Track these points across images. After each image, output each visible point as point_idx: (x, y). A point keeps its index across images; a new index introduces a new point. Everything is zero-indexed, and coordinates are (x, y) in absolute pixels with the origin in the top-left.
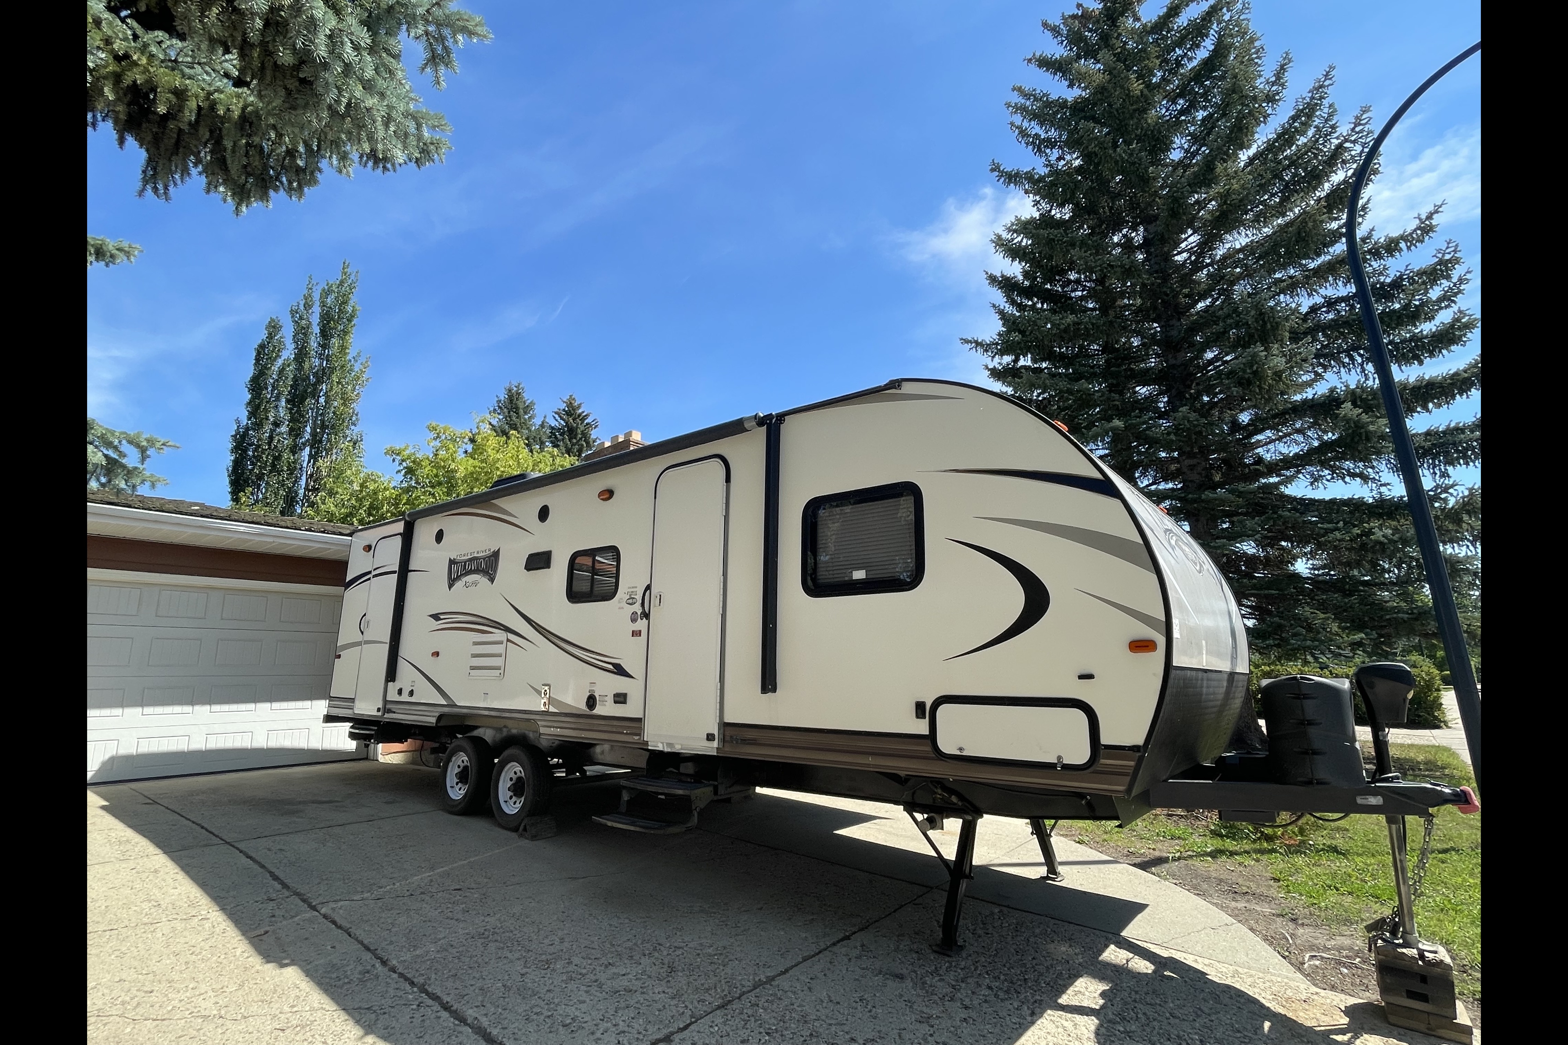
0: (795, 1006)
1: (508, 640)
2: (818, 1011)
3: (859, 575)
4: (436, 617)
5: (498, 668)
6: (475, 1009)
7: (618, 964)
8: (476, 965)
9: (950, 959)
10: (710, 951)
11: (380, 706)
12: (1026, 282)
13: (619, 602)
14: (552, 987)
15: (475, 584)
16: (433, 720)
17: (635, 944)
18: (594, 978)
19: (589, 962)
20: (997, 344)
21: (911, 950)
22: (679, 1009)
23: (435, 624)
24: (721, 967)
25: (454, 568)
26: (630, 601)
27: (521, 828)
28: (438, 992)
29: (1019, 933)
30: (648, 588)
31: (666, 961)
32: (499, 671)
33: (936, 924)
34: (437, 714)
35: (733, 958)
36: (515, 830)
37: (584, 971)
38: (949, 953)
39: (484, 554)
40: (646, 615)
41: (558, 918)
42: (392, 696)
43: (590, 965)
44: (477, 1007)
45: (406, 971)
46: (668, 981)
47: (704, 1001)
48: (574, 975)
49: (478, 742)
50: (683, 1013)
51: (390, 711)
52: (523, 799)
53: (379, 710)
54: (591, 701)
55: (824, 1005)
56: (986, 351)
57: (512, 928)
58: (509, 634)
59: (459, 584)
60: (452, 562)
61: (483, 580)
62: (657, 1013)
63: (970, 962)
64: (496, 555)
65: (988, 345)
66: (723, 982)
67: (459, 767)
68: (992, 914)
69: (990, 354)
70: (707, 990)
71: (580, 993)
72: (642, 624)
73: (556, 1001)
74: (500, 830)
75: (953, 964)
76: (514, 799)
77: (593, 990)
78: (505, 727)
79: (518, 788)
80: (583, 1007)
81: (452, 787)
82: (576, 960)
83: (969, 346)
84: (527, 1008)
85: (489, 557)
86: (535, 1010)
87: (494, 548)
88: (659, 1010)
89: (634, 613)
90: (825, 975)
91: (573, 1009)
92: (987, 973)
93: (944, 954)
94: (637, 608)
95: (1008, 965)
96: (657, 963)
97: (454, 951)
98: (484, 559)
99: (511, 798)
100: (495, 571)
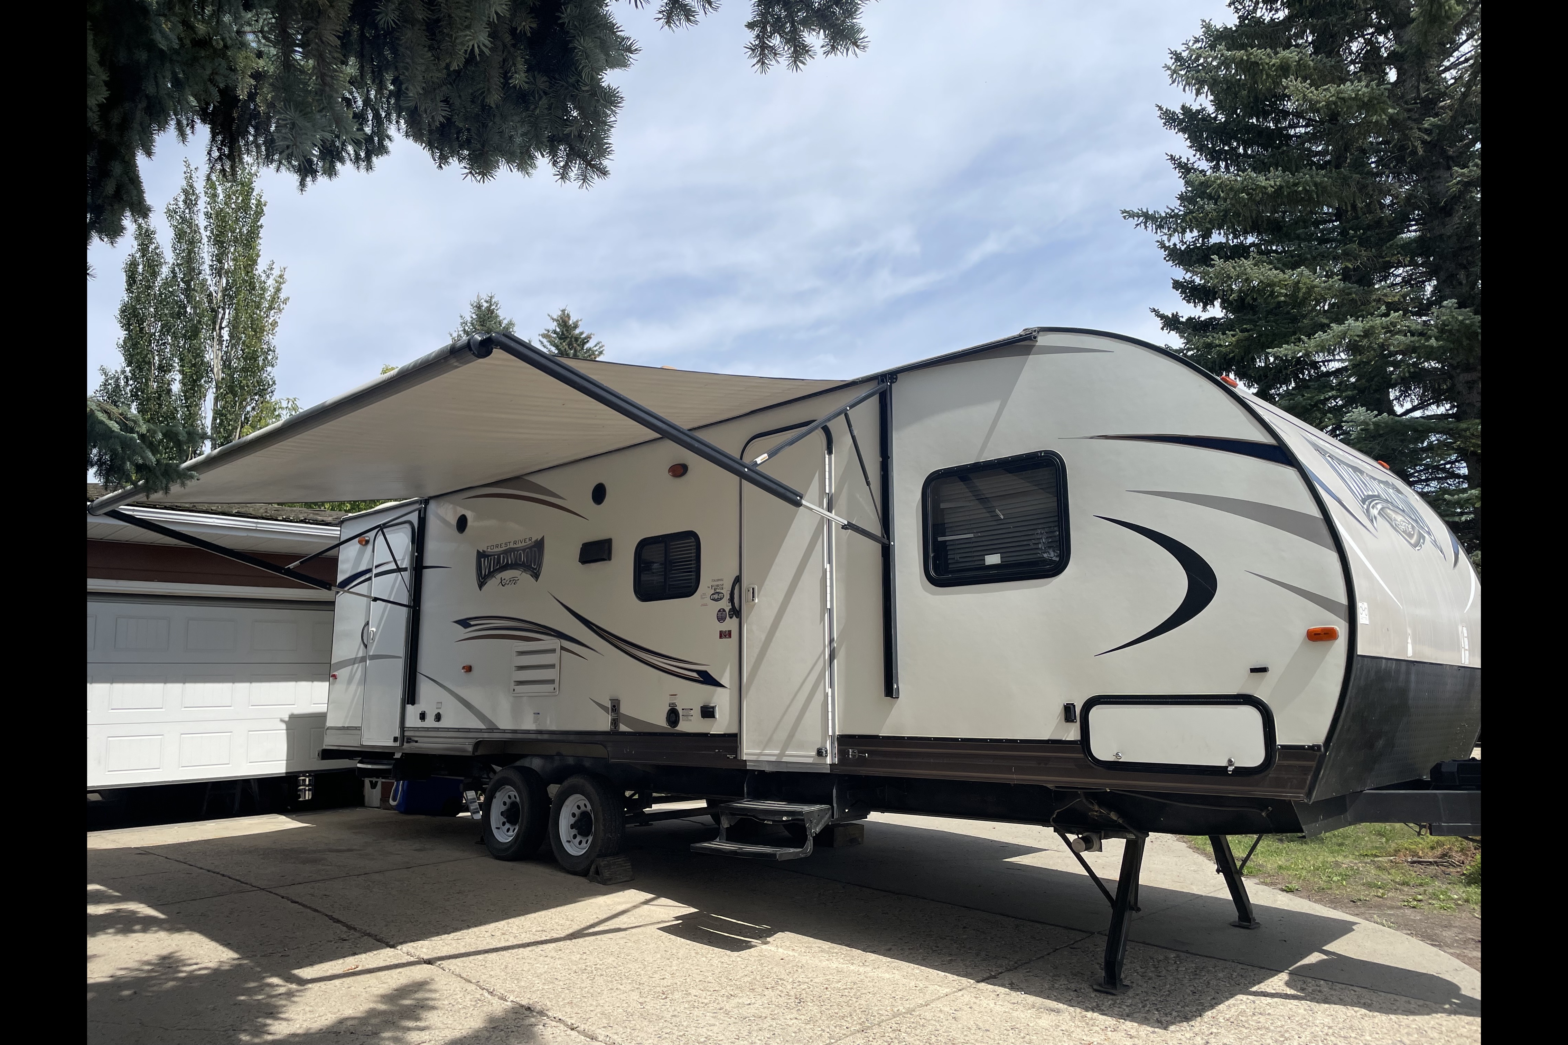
0: (941, 1032)
1: (562, 648)
2: (966, 1036)
3: (993, 559)
4: (464, 623)
5: (552, 682)
6: (603, 1029)
7: (741, 995)
8: (590, 995)
9: (1114, 997)
10: (839, 985)
11: (397, 734)
12: (1220, 117)
13: (702, 598)
14: (676, 1013)
15: (514, 581)
16: (470, 748)
17: (755, 979)
18: (718, 1007)
19: (709, 993)
20: (1177, 216)
21: (1068, 989)
22: (815, 1032)
23: (462, 632)
24: (855, 1000)
25: (485, 562)
26: (716, 596)
27: (592, 869)
28: (559, 1015)
29: (1197, 977)
30: (738, 580)
31: (792, 993)
32: (552, 686)
33: (1097, 967)
34: (474, 741)
35: (864, 991)
36: (584, 874)
37: (706, 1001)
38: (1113, 991)
39: (524, 544)
40: (736, 612)
41: (662, 956)
42: (413, 720)
43: (710, 995)
44: (604, 1027)
45: (517, 999)
46: (799, 1010)
47: (841, 1026)
48: (696, 1004)
49: (526, 773)
50: (821, 1035)
51: (409, 740)
52: (590, 839)
53: (395, 739)
54: (673, 716)
55: (972, 1031)
56: (1161, 227)
57: (615, 964)
58: (562, 641)
59: (492, 584)
60: (481, 555)
61: (525, 577)
62: (793, 1035)
63: (1137, 1000)
64: (539, 545)
65: (1162, 218)
66: (858, 1011)
67: (505, 803)
68: (1166, 958)
69: (1166, 231)
70: (843, 1017)
71: (707, 1018)
72: (731, 624)
73: (685, 1024)
74: (563, 874)
75: (1118, 1001)
76: (579, 838)
77: (721, 1016)
78: (559, 754)
79: (582, 825)
80: (715, 1029)
81: (498, 828)
82: (693, 992)
83: (1135, 221)
84: (656, 1029)
85: (531, 548)
86: (665, 1030)
87: (537, 537)
88: (795, 1033)
89: (722, 611)
90: (970, 1008)
91: (704, 1030)
92: (1157, 1010)
93: (1107, 993)
94: (725, 604)
95: (1182, 1004)
96: (782, 995)
97: (561, 983)
98: (524, 550)
99: (575, 837)
100: (540, 565)
